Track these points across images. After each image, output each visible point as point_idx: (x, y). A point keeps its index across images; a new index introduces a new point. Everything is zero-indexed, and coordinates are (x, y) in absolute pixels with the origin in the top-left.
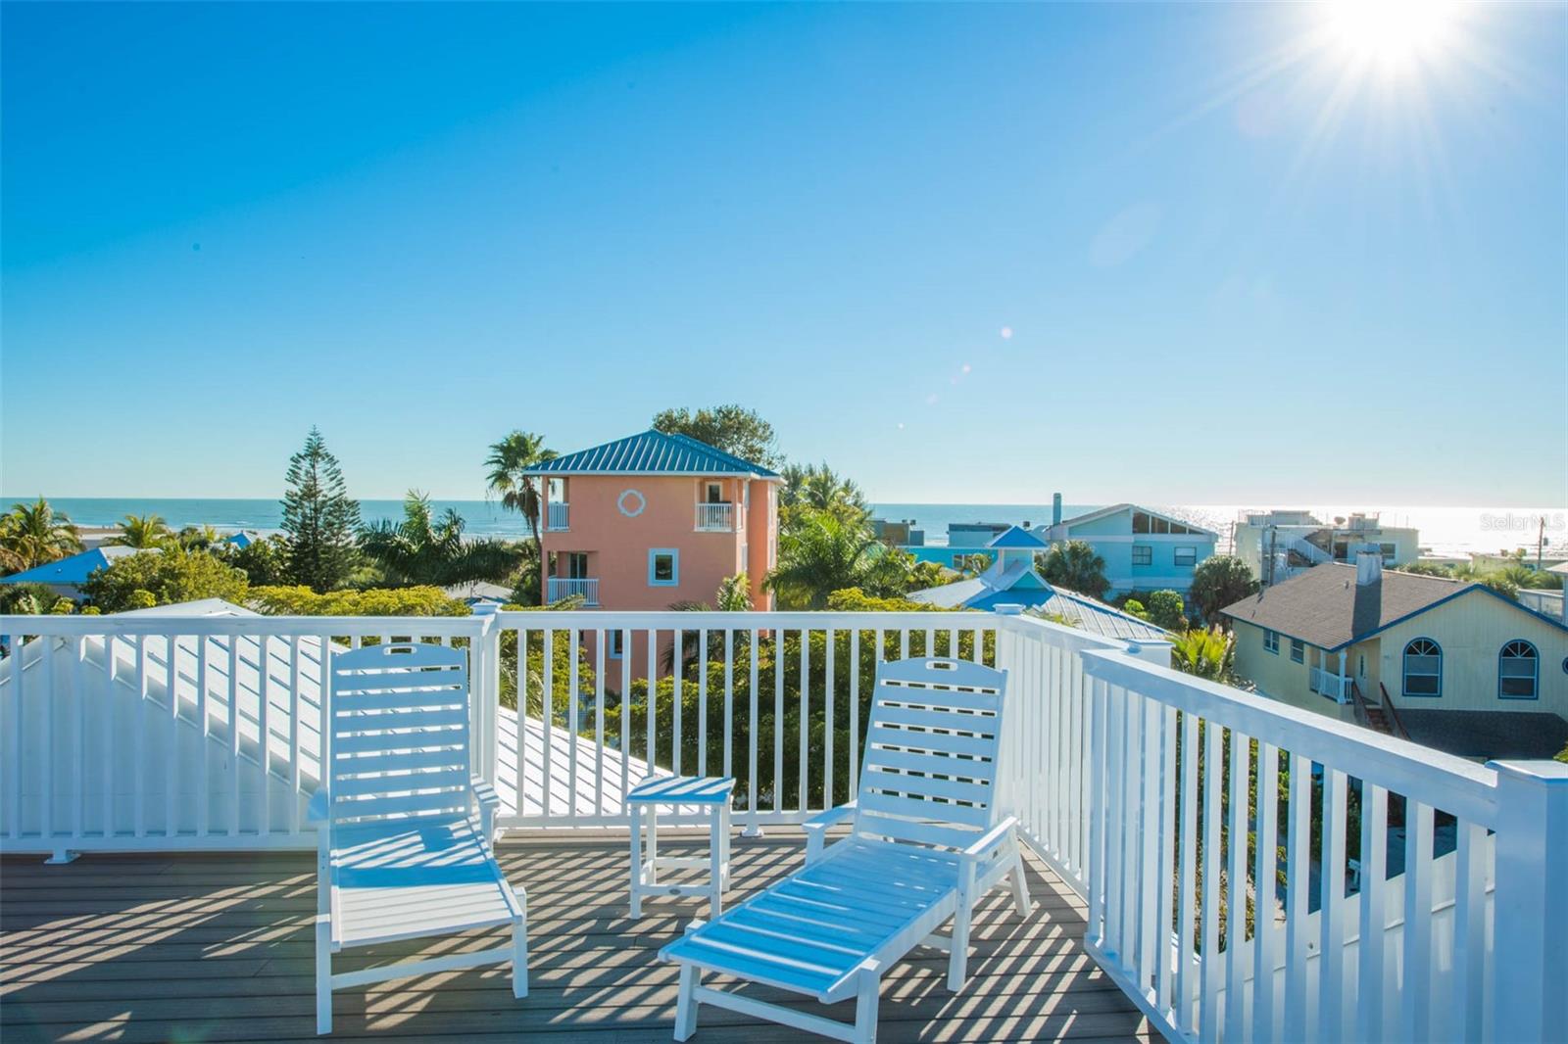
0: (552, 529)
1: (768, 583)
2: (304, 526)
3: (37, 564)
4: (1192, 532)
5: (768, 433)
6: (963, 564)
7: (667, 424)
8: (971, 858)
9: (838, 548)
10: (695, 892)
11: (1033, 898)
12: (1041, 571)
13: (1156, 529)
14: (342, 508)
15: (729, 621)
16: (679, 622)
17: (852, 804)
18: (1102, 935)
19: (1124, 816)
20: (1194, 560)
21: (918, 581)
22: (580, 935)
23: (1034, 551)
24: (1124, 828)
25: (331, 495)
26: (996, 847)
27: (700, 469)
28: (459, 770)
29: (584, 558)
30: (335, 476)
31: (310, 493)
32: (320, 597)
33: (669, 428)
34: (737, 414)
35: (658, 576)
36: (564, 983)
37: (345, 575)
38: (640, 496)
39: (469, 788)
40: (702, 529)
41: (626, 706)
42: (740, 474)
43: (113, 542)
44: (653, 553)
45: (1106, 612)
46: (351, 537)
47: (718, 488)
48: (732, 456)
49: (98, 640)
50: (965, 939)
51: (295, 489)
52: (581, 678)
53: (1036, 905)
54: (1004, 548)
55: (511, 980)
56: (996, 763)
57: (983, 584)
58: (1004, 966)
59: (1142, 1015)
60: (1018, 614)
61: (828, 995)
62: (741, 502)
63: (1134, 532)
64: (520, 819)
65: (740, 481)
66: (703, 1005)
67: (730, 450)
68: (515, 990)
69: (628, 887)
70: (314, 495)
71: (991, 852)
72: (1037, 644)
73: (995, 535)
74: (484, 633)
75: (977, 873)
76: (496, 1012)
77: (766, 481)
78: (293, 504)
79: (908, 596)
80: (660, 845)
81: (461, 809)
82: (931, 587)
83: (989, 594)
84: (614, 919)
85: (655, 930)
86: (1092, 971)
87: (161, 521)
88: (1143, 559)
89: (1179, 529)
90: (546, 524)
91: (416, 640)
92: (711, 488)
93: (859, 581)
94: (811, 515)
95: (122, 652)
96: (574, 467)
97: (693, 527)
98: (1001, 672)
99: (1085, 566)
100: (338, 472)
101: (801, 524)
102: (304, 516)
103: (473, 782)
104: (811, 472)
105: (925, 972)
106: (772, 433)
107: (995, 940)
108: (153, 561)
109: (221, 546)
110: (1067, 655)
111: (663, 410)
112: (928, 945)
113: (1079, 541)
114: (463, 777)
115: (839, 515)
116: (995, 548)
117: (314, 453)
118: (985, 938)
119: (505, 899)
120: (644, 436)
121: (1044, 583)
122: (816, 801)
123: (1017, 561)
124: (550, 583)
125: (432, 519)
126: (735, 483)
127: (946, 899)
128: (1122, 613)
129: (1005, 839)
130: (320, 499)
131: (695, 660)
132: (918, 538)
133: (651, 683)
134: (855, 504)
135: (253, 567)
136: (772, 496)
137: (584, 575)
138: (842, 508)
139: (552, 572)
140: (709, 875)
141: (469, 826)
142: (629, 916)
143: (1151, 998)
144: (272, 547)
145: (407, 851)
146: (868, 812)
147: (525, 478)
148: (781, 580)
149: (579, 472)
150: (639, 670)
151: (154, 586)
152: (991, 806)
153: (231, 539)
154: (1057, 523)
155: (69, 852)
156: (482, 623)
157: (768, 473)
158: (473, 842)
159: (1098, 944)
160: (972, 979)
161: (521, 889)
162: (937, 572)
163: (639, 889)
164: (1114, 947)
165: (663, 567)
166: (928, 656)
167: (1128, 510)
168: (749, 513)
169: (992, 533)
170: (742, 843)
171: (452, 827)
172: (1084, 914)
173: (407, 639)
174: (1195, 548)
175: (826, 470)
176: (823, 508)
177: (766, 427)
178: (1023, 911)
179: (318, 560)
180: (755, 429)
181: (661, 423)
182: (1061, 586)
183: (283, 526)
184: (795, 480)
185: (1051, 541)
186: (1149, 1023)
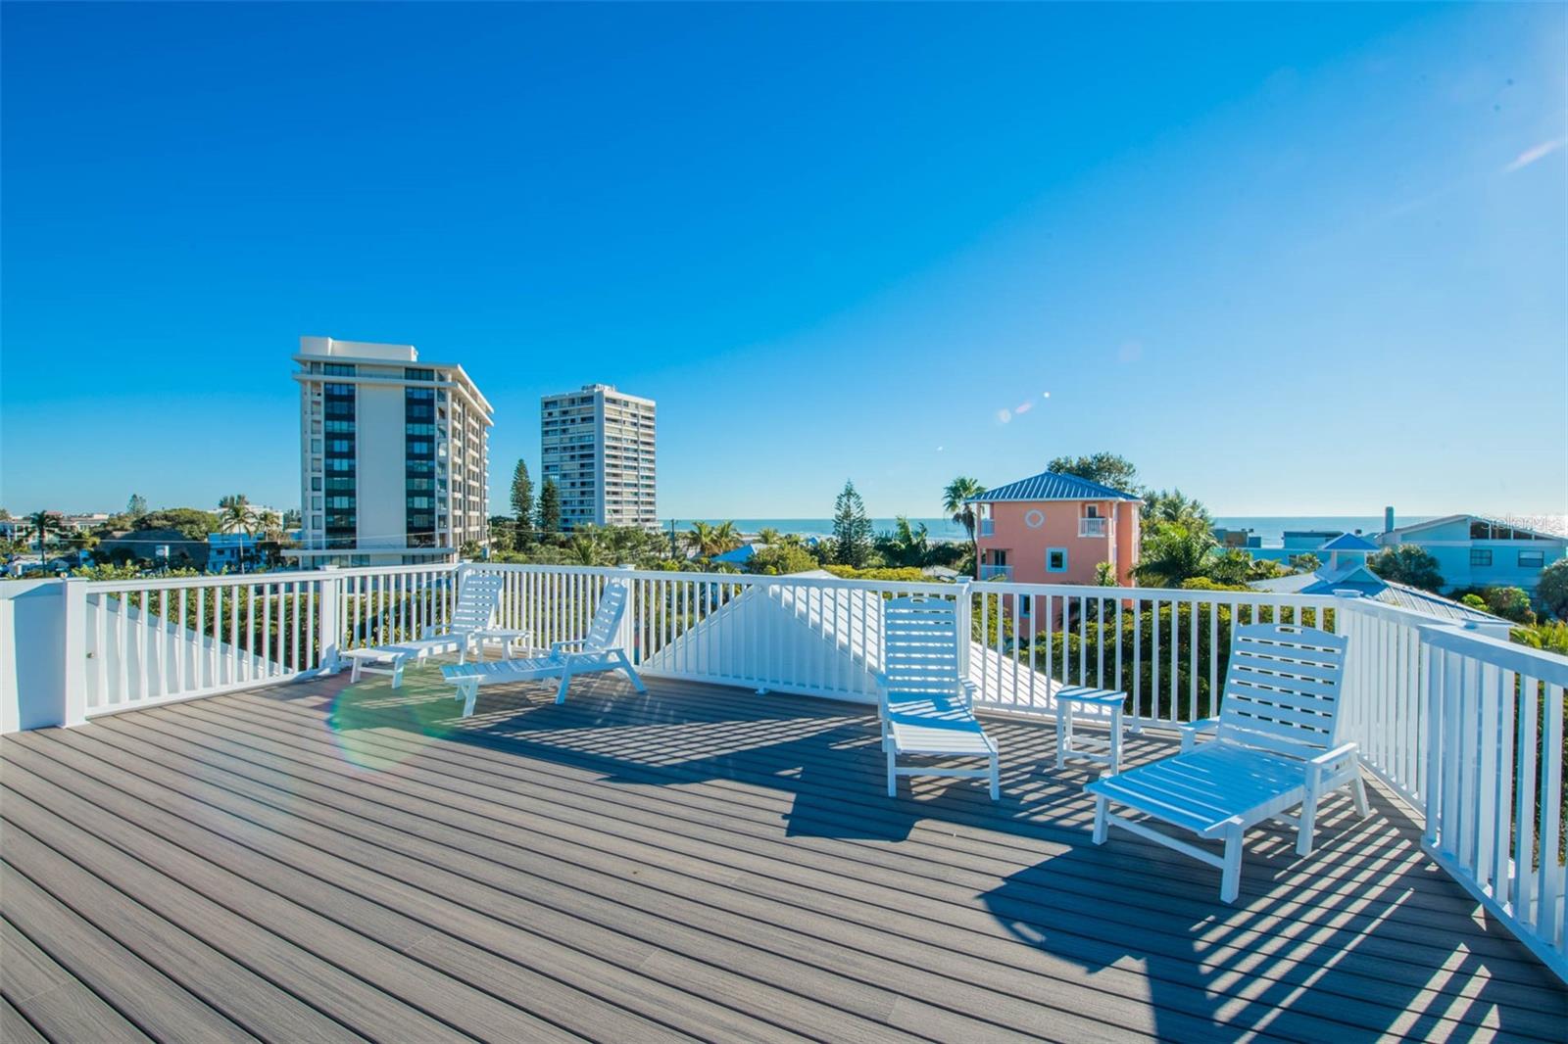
0: (983, 535)
1: (1132, 573)
2: (844, 533)
3: (725, 552)
4: (1537, 538)
5: (1131, 470)
6: (1297, 564)
7: (1056, 468)
8: (1316, 765)
9: (1188, 550)
10: (1102, 760)
11: (1371, 806)
12: (1372, 569)
13: (1497, 535)
14: (863, 524)
15: (1102, 593)
16: (1067, 592)
17: (1214, 718)
18: (1438, 840)
19: (1461, 757)
20: (1541, 563)
21: (1256, 574)
22: (1027, 773)
23: (1366, 553)
24: (1461, 765)
25: (857, 516)
26: (1339, 761)
27: (1082, 495)
28: (951, 670)
29: (1003, 554)
30: (859, 505)
31: (847, 515)
32: (857, 572)
33: (1058, 470)
34: (1108, 459)
35: (1053, 566)
36: (1019, 797)
37: (865, 561)
38: (1040, 514)
39: (958, 680)
40: (1084, 535)
41: (1033, 647)
42: (1110, 499)
43: (755, 542)
44: (1049, 551)
45: (1443, 604)
46: (869, 541)
47: (1094, 508)
48: (1105, 487)
49: (776, 588)
50: (1311, 824)
51: (839, 513)
52: (1004, 626)
53: (1375, 811)
54: (1336, 551)
55: (988, 790)
56: (1337, 702)
57: (1317, 577)
58: (1346, 847)
59: (1479, 904)
60: (1356, 597)
61: (1206, 833)
62: (1111, 517)
63: (1472, 538)
64: (983, 702)
65: (1111, 504)
66: (1113, 827)
67: (1102, 483)
68: (991, 795)
69: (1055, 751)
70: (850, 516)
71: (1334, 764)
72: (1374, 620)
73: (1327, 541)
74: (964, 593)
75: (1322, 778)
76: (981, 804)
77: (1130, 503)
78: (839, 522)
79: (1247, 583)
80: (1074, 729)
81: (952, 692)
82: (1267, 578)
83: (1322, 585)
84: (1047, 767)
85: (1074, 778)
86: (1428, 864)
87: (776, 531)
88: (1482, 559)
89: (1521, 535)
90: (980, 532)
91: (926, 595)
92: (1089, 508)
93: (1205, 573)
94: (1165, 526)
95: (787, 596)
96: (997, 497)
97: (1077, 534)
98: (1341, 637)
99: (1419, 565)
100: (861, 503)
101: (1157, 532)
102: (844, 528)
103: (960, 677)
104: (1165, 496)
105: (1277, 839)
106: (1134, 471)
107: (1337, 828)
108: (774, 551)
109: (804, 544)
110: (1404, 630)
111: (1054, 458)
112: (1280, 820)
113: (1414, 545)
114: (953, 674)
115: (1187, 525)
116: (1328, 550)
117: (849, 493)
118: (1329, 826)
119: (985, 742)
120: (1043, 476)
121: (1377, 578)
122: (1184, 716)
123: (1349, 560)
124: (981, 567)
125: (911, 529)
126: (1107, 505)
127: (1295, 791)
128: (1459, 605)
129: (1347, 757)
130: (852, 518)
131: (1078, 621)
132: (1256, 542)
133: (1049, 634)
134: (1201, 518)
135: (820, 556)
136: (1135, 513)
137: (1003, 563)
138: (1190, 520)
139: (983, 562)
140: (1109, 751)
141: (959, 701)
142: (1056, 767)
143: (1488, 891)
144: (828, 545)
145: (927, 709)
146: (1227, 725)
147: (966, 504)
148: (1141, 571)
149: (1000, 499)
150: (1041, 625)
151: (775, 564)
152: (1333, 733)
153: (808, 540)
154: (1389, 530)
155: (765, 689)
156: (962, 588)
157: (1132, 497)
158: (962, 710)
159: (1435, 845)
160: (1317, 851)
161: (994, 739)
162: (1273, 567)
163: (1062, 752)
164: (1452, 849)
165: (1057, 560)
166: (1275, 622)
167: (1465, 520)
168: (1118, 525)
169: (1324, 539)
170: (1130, 736)
171: (950, 700)
172: (1422, 825)
173: (921, 595)
174: (1543, 552)
175: (1178, 495)
176: (1174, 520)
177: (1130, 466)
178: (1362, 812)
179: (851, 552)
180: (1122, 468)
181: (1053, 467)
182: (1393, 581)
183: (834, 533)
184: (1152, 502)
185: (1384, 545)
186: (1485, 909)
